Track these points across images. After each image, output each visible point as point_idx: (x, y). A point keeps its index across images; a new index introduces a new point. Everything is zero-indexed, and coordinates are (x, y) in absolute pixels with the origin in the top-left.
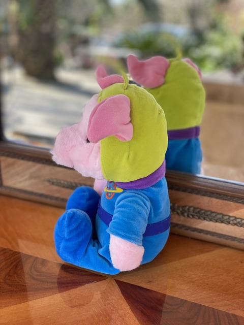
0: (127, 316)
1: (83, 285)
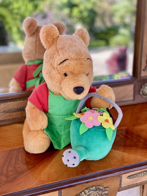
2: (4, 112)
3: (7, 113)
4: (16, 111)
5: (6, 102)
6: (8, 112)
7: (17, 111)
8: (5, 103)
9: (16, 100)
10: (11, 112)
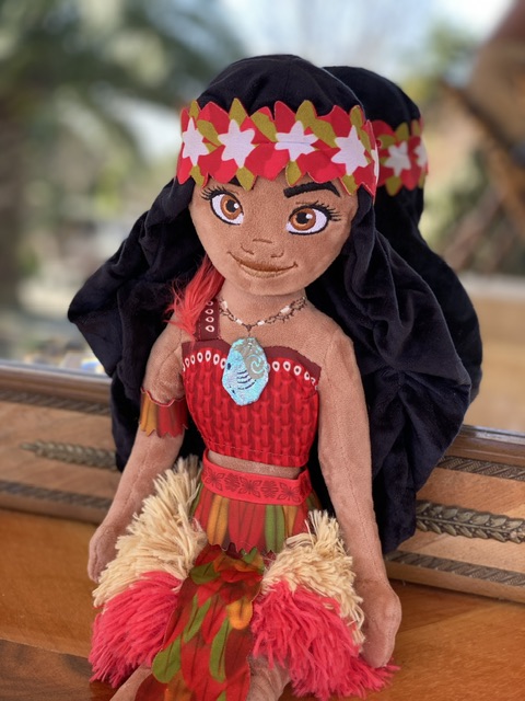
2: (34, 449)
3: (45, 455)
4: (84, 463)
5: (48, 405)
6: (51, 455)
7: (91, 463)
8: (44, 410)
9: (92, 408)
10: (64, 460)
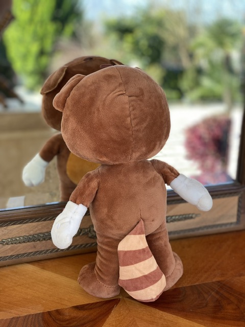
0: (164, 316)
1: (111, 312)
2: (2, 243)
3: (7, 244)
4: (24, 242)
5: (7, 225)
6: (10, 243)
8: (5, 227)
9: (25, 221)
10: (15, 243)
